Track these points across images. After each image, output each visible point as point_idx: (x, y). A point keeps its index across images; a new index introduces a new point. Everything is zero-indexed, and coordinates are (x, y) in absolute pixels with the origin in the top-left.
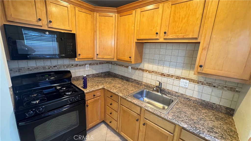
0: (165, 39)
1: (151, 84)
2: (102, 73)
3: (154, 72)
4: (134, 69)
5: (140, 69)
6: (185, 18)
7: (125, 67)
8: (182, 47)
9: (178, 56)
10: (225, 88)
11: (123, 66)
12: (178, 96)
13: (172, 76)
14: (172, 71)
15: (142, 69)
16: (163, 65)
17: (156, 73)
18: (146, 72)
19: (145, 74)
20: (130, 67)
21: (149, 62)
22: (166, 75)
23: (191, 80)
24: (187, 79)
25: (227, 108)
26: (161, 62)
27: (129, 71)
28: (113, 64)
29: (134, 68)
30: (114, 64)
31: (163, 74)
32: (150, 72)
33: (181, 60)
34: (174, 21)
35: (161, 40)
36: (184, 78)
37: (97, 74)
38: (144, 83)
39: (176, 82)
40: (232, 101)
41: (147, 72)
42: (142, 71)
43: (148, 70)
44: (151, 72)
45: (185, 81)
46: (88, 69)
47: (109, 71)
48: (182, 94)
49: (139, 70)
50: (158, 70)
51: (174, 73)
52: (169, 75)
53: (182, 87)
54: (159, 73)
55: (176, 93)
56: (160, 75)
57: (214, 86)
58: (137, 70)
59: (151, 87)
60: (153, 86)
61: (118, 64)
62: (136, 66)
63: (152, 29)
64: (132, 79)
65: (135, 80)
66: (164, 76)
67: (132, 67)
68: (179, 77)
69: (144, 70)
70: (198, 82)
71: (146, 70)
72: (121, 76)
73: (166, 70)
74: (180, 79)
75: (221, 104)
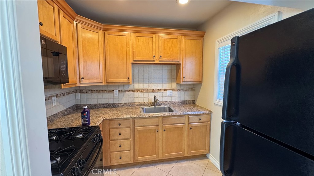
0: (160, 61)
1: (144, 102)
2: (70, 108)
3: (145, 90)
4: (122, 92)
5: (130, 90)
6: (171, 48)
7: (108, 92)
8: (164, 67)
9: (163, 74)
10: (189, 90)
11: (105, 92)
12: (168, 104)
13: (161, 90)
14: (161, 86)
15: (132, 90)
16: (152, 83)
17: (147, 90)
18: (137, 91)
19: (137, 94)
20: (116, 91)
21: (139, 82)
22: (156, 90)
23: (173, 90)
24: (171, 90)
25: (192, 101)
26: (150, 80)
27: (115, 95)
28: (84, 92)
29: (122, 90)
30: (87, 92)
31: (154, 90)
32: (141, 91)
33: (165, 77)
34: (165, 49)
35: (157, 62)
36: (169, 90)
37: (66, 110)
38: (137, 104)
39: (164, 94)
40: (193, 96)
41: (139, 91)
42: (132, 92)
43: (139, 90)
44: (143, 90)
45: (170, 91)
46: (56, 104)
47: (76, 105)
48: (170, 101)
49: (129, 92)
50: (149, 87)
51: (162, 87)
52: (159, 90)
53: (169, 96)
54: (150, 90)
55: (166, 102)
56: (151, 91)
57: (185, 90)
58: (126, 92)
59: (145, 104)
60: (147, 103)
61: (94, 91)
62: (125, 88)
63: (149, 52)
64: (121, 103)
65: (125, 103)
66: (155, 91)
67: (119, 91)
68: (166, 89)
69: (135, 90)
70: (177, 90)
71: (137, 90)
72: (104, 104)
73: (155, 86)
74: (167, 91)
75: (189, 100)
